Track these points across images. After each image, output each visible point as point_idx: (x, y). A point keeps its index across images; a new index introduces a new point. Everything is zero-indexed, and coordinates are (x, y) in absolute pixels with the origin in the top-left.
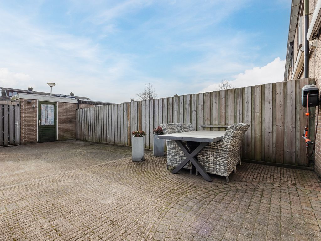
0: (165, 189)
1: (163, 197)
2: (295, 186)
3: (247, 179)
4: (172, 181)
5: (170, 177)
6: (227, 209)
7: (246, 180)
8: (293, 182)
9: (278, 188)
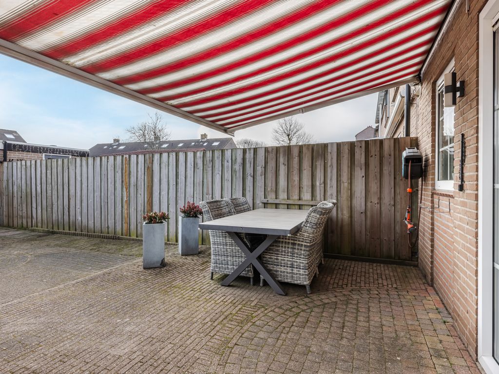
0: (217, 316)
1: (217, 329)
2: (397, 291)
3: (335, 286)
4: (225, 300)
5: (220, 292)
6: (316, 335)
7: (334, 288)
8: (394, 286)
9: (376, 296)
